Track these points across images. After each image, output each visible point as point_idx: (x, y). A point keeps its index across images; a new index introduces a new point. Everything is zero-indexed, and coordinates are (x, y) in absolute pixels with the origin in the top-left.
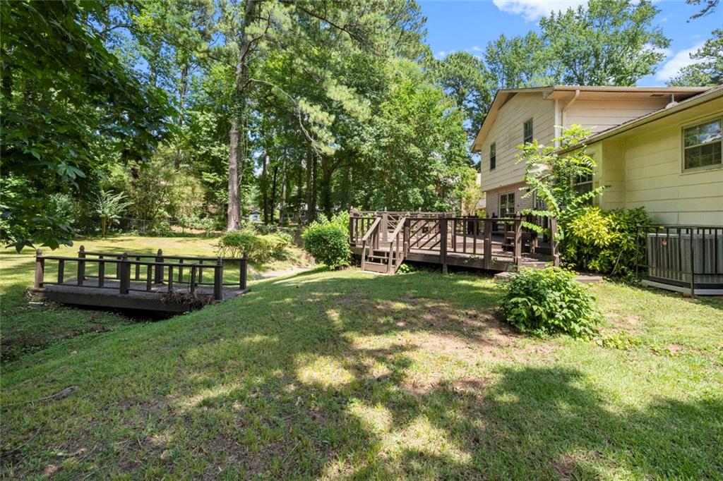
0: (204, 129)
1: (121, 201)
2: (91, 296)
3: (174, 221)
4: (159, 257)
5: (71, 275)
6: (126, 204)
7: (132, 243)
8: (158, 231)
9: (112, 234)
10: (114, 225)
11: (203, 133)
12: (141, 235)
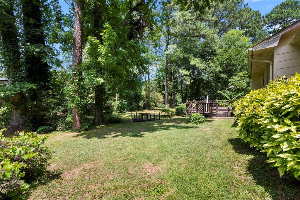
0: (162, 77)
1: (143, 102)
2: (138, 120)
3: (156, 106)
4: (147, 114)
5: (136, 117)
6: (144, 103)
7: (145, 112)
8: (151, 109)
9: (142, 110)
10: (142, 108)
11: (162, 79)
12: (148, 110)
